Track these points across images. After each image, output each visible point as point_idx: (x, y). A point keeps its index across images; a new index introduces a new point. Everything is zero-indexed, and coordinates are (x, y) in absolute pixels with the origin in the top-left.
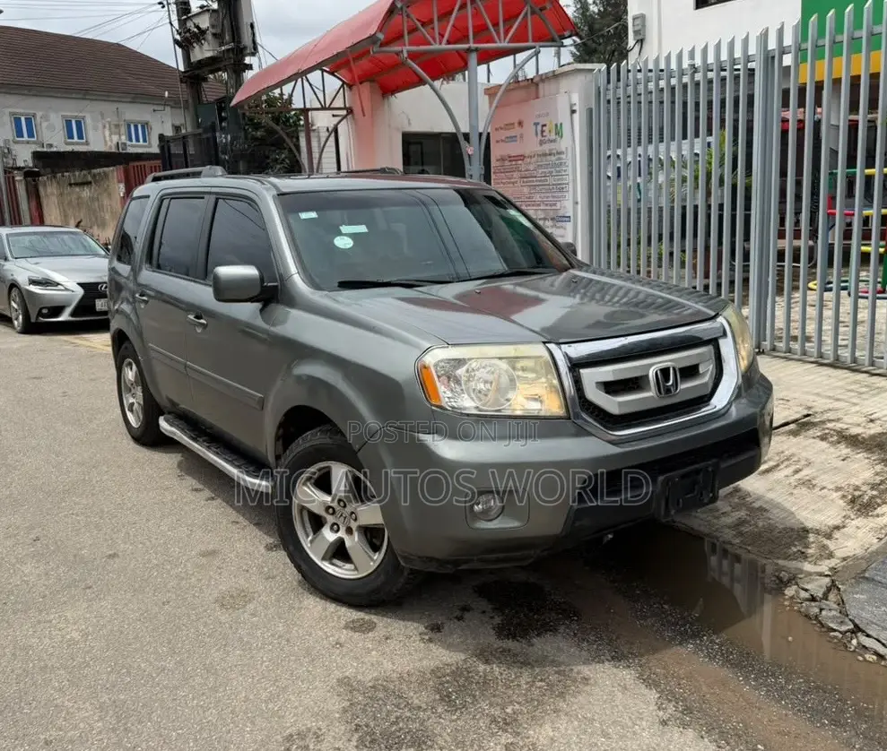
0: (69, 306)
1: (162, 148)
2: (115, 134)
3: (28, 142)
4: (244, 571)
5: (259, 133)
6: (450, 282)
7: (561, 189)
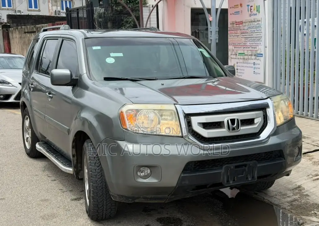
0: (14, 94)
1: (67, 15)
2: (55, 6)
3: (8, 9)
4: (57, 207)
5: (119, 8)
6: (155, 80)
7: (259, 39)
